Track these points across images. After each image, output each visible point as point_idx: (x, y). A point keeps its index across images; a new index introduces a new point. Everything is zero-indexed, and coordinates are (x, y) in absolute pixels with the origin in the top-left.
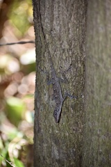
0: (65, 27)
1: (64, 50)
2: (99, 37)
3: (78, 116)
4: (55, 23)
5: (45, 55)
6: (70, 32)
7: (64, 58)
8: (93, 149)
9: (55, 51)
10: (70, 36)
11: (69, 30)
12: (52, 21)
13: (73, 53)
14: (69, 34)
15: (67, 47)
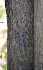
0: (22, 7)
1: (22, 18)
2: (41, 6)
3: (30, 50)
4: (17, 5)
5: (13, 22)
6: (25, 9)
7: (23, 22)
8: (40, 62)
9: (18, 19)
10: (25, 11)
11: (24, 8)
12: (16, 5)
13: (27, 19)
14: (24, 10)
15: (24, 16)
